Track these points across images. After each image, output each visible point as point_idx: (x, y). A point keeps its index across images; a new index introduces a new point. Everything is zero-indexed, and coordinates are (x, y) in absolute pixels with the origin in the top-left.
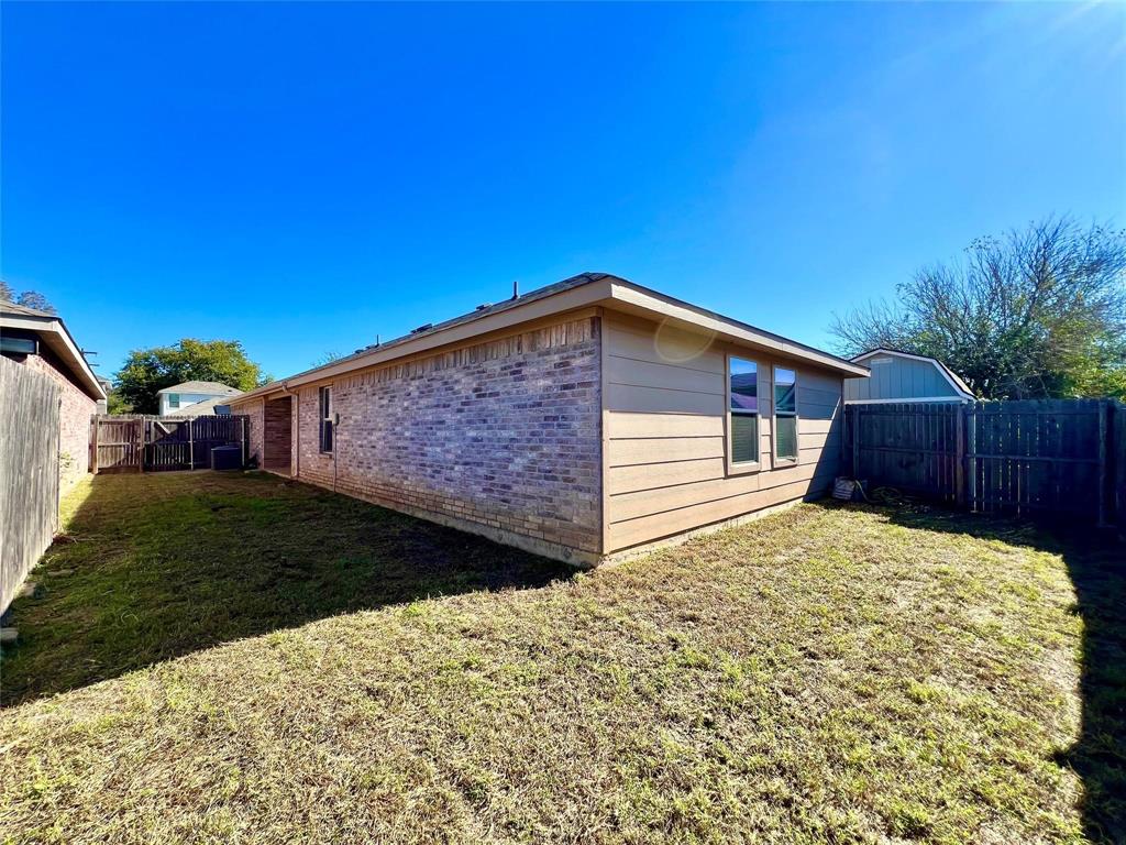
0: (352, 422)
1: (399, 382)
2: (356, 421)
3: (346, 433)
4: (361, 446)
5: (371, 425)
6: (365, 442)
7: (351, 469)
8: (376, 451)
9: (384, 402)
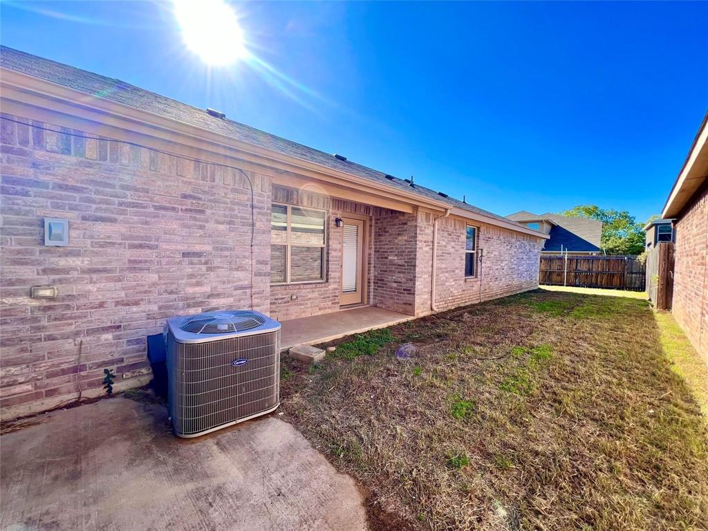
0: (492, 256)
1: (514, 240)
2: (495, 255)
3: (488, 262)
4: (497, 269)
5: (502, 258)
6: (499, 267)
7: (491, 283)
8: (504, 271)
9: (508, 248)
